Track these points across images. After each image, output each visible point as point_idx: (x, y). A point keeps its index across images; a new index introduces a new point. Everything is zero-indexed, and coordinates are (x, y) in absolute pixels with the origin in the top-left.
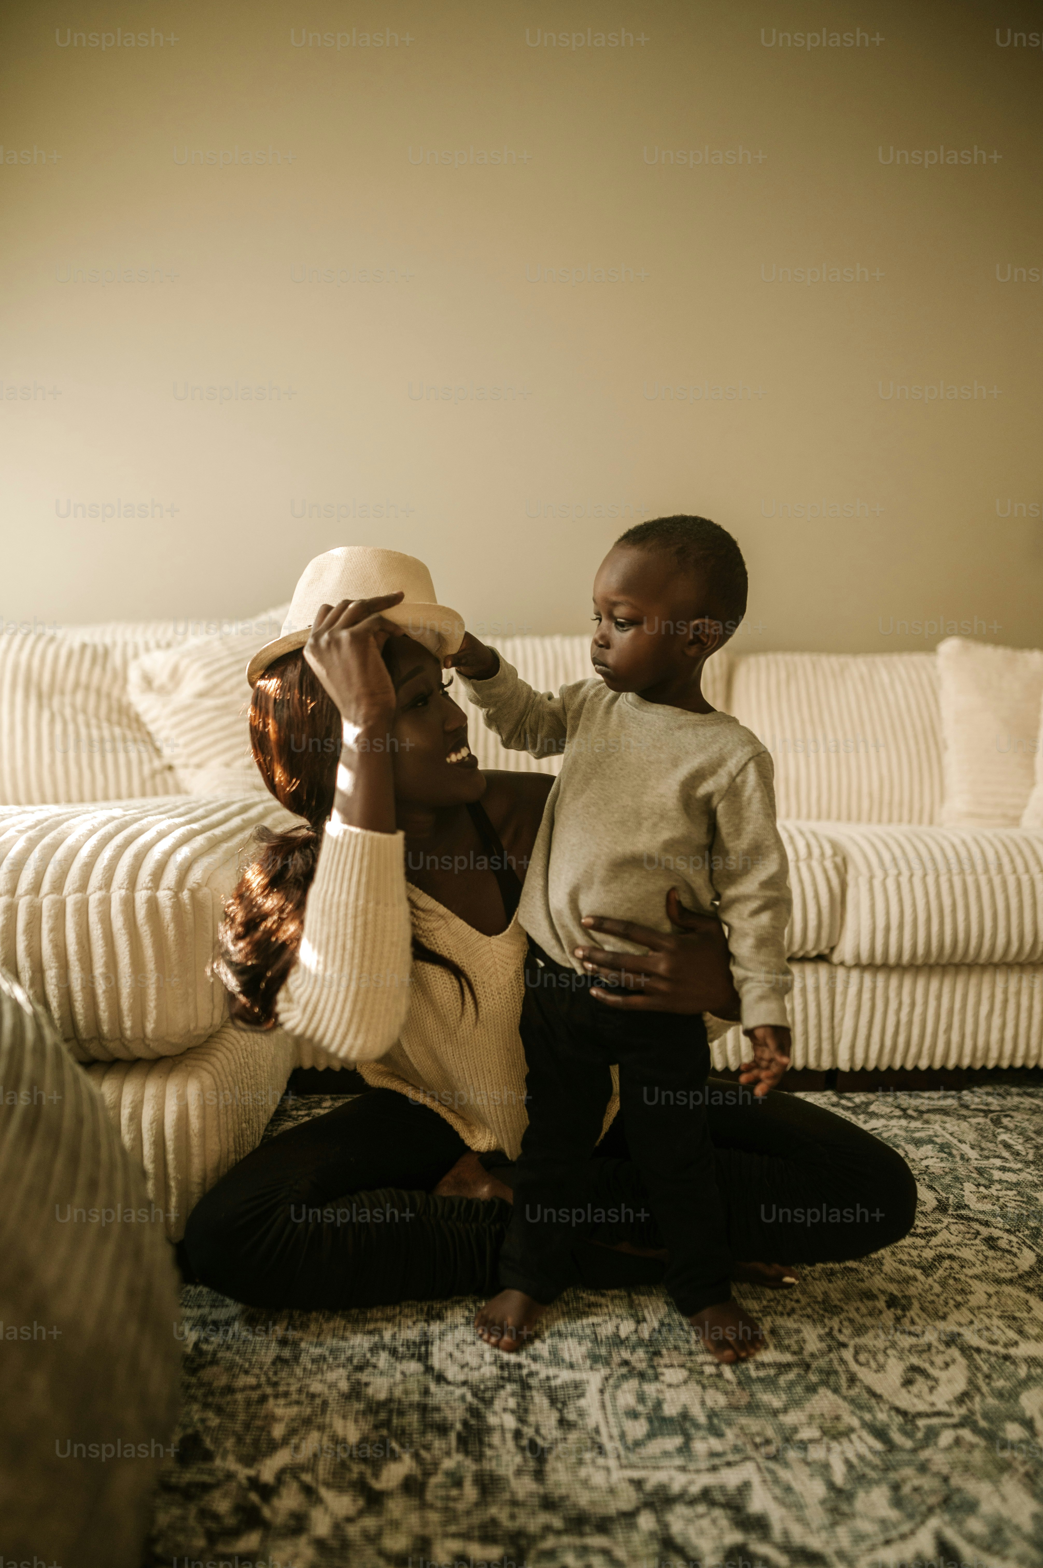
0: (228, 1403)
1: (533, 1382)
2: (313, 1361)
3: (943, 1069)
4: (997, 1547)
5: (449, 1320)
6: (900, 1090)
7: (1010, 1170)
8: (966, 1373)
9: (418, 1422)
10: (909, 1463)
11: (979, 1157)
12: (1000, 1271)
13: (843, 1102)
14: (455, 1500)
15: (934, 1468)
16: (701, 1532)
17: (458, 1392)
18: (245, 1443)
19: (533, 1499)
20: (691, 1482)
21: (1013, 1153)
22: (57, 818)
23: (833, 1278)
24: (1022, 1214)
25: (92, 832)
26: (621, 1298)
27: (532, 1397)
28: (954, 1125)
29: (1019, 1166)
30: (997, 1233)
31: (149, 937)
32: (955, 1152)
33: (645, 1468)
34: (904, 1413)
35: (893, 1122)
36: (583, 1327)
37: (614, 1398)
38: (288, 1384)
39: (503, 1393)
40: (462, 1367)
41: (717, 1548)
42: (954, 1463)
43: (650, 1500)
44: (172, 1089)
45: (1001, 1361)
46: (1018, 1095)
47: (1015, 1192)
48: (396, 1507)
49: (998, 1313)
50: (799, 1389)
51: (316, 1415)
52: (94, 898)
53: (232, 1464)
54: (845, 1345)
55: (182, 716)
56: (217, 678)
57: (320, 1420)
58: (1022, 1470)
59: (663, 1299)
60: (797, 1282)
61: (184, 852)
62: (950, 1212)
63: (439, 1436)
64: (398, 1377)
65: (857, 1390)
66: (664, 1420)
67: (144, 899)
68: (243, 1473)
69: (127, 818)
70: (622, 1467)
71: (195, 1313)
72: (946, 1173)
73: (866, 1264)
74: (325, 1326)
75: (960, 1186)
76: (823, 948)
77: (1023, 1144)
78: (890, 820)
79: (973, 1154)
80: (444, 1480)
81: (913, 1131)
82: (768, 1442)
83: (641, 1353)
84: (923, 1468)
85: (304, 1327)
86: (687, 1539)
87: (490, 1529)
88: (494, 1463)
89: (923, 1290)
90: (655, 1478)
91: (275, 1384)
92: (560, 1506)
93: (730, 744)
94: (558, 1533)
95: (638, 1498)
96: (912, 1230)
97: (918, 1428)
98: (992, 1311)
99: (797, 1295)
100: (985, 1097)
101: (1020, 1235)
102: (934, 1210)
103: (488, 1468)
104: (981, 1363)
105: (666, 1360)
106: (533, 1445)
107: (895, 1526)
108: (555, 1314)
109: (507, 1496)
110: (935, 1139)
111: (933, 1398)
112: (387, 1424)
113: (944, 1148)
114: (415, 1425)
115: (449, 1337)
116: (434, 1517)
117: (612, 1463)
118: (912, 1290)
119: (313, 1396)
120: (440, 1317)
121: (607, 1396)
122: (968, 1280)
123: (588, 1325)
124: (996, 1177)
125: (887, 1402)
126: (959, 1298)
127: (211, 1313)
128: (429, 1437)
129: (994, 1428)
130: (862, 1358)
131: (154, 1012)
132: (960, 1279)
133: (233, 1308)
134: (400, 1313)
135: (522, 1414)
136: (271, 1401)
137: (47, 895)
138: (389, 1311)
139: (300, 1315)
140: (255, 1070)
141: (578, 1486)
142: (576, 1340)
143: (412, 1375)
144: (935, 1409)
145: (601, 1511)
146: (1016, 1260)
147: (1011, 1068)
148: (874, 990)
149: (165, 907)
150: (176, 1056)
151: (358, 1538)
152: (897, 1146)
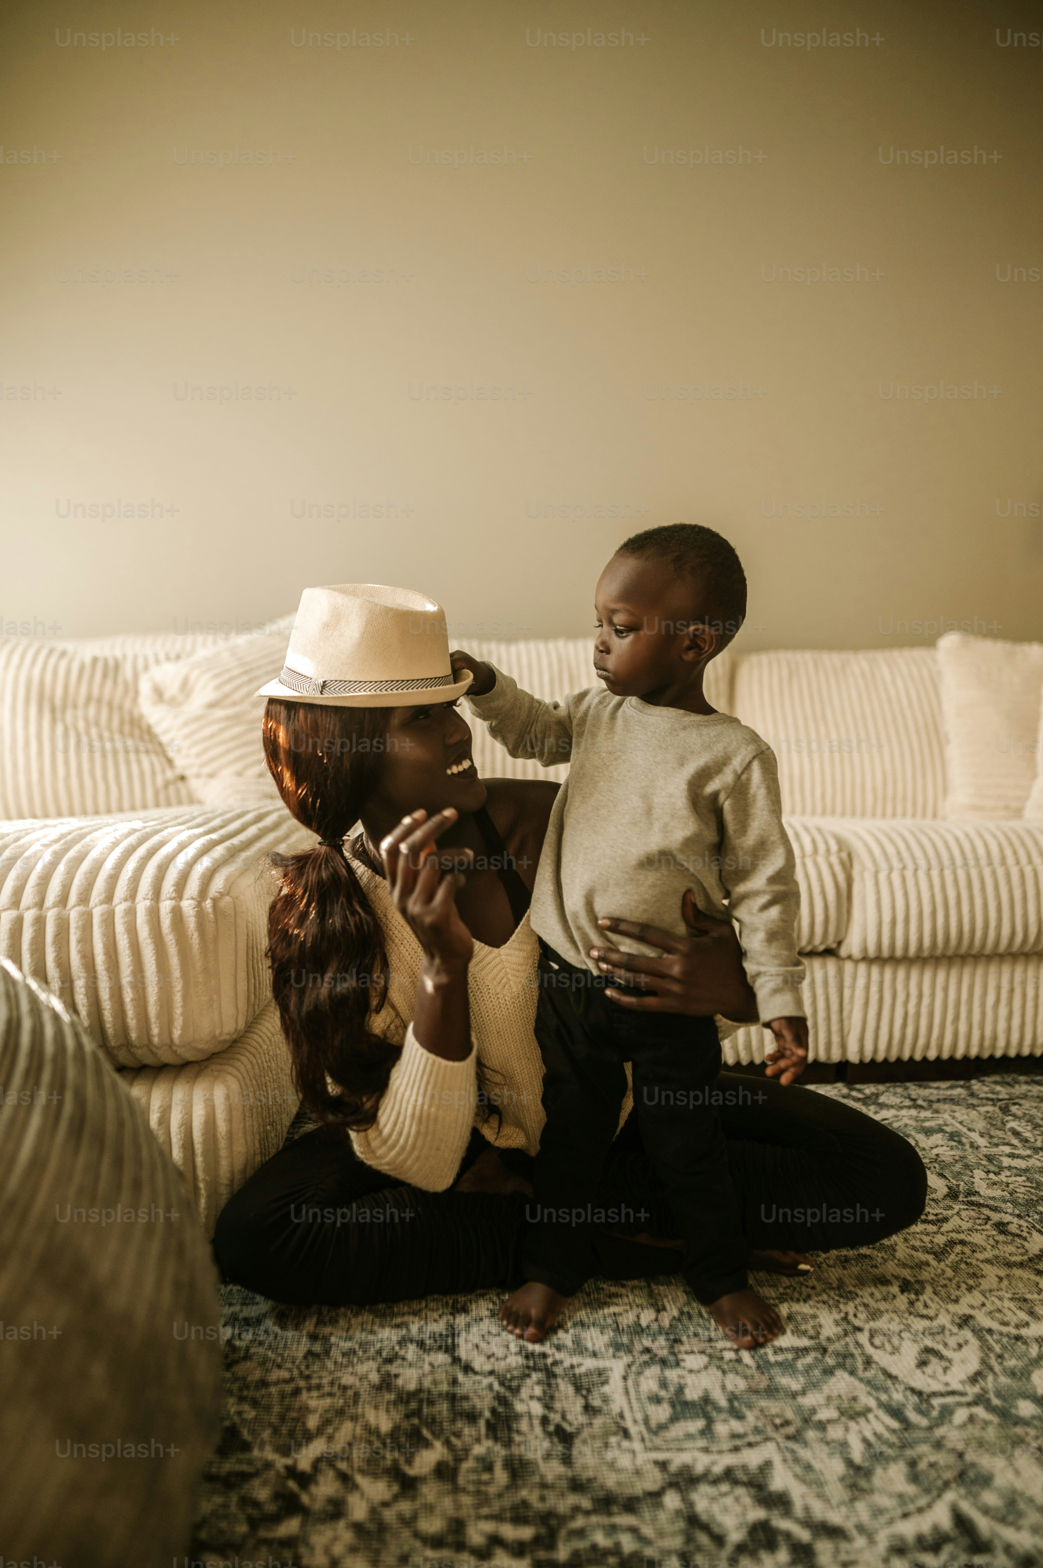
0: (263, 1396)
1: (558, 1370)
2: (344, 1355)
3: (952, 1059)
4: (1011, 1518)
5: (474, 1313)
6: (910, 1081)
7: (1019, 1157)
8: (979, 1354)
9: (448, 1410)
10: (925, 1441)
11: (988, 1145)
12: (1010, 1254)
13: (854, 1093)
14: (487, 1483)
15: (949, 1445)
16: (725, 1510)
17: (486, 1381)
18: (281, 1434)
19: (562, 1482)
20: (714, 1463)
21: (1021, 1141)
22: (80, 832)
23: (847, 1265)
24: (1032, 1200)
25: (115, 845)
26: (641, 1288)
27: (557, 1385)
28: (963, 1114)
29: (1028, 1152)
30: (1007, 1218)
31: (174, 946)
32: (964, 1140)
33: (668, 1450)
34: (920, 1394)
35: (904, 1112)
36: (605, 1317)
37: (637, 1384)
38: (320, 1377)
39: (529, 1381)
40: (489, 1357)
41: (741, 1524)
42: (969, 1439)
43: (675, 1480)
44: (199, 1094)
45: (1013, 1341)
46: (1026, 1083)
47: (1024, 1178)
48: (429, 1492)
49: (1009, 1295)
50: (817, 1372)
51: (349, 1406)
52: (120, 909)
53: (269, 1454)
54: (860, 1329)
55: (194, 727)
56: (227, 688)
57: (352, 1410)
58: (1034, 1444)
59: (682, 1289)
60: (812, 1270)
61: (206, 862)
62: (961, 1199)
63: (469, 1423)
64: (427, 1368)
65: (873, 1372)
66: (686, 1404)
67: (168, 909)
68: (281, 1462)
69: (148, 830)
70: (647, 1449)
71: (227, 1311)
72: (956, 1161)
73: (879, 1251)
74: (353, 1321)
75: (970, 1174)
76: (831, 943)
77: (1031, 1131)
78: (894, 815)
79: (982, 1142)
80: (475, 1465)
81: (923, 1121)
82: (787, 1423)
83: (662, 1341)
84: (938, 1445)
85: (334, 1322)
86: (712, 1517)
87: (521, 1511)
88: (523, 1448)
89: (935, 1274)
90: (678, 1460)
91: (308, 1378)
92: (589, 1488)
93: (735, 743)
94: (587, 1513)
95: (664, 1479)
96: (923, 1217)
97: (933, 1407)
98: (1004, 1293)
99: (813, 1282)
100: (993, 1086)
101: (1030, 1219)
102: (945, 1197)
103: (517, 1452)
104: (994, 1344)
105: (686, 1347)
106: (559, 1431)
107: (912, 1500)
108: (577, 1305)
109: (536, 1479)
110: (945, 1128)
111: (948, 1378)
112: (418, 1413)
113: (954, 1137)
114: (445, 1413)
115: (474, 1329)
116: (466, 1500)
117: (637, 1445)
118: (925, 1275)
119: (345, 1388)
120: (465, 1310)
121: (630, 1382)
122: (979, 1264)
123: (610, 1315)
124: (1005, 1164)
125: (903, 1383)
126: (971, 1282)
127: (242, 1311)
128: (459, 1424)
129: (1007, 1406)
130: (877, 1341)
131: (181, 1018)
132: (971, 1264)
133: (262, 1305)
134: (426, 1306)
135: (548, 1401)
136: (304, 1395)
137: (74, 907)
138: (415, 1306)
139: (329, 1311)
140: (277, 1074)
141: (604, 1468)
142: (598, 1330)
143: (439, 1366)
144: (949, 1389)
145: (628, 1491)
146: (1026, 1244)
147: (1018, 1056)
148: (881, 983)
149: (189, 917)
150: (202, 1061)
151: (394, 1522)
152: (908, 1136)
